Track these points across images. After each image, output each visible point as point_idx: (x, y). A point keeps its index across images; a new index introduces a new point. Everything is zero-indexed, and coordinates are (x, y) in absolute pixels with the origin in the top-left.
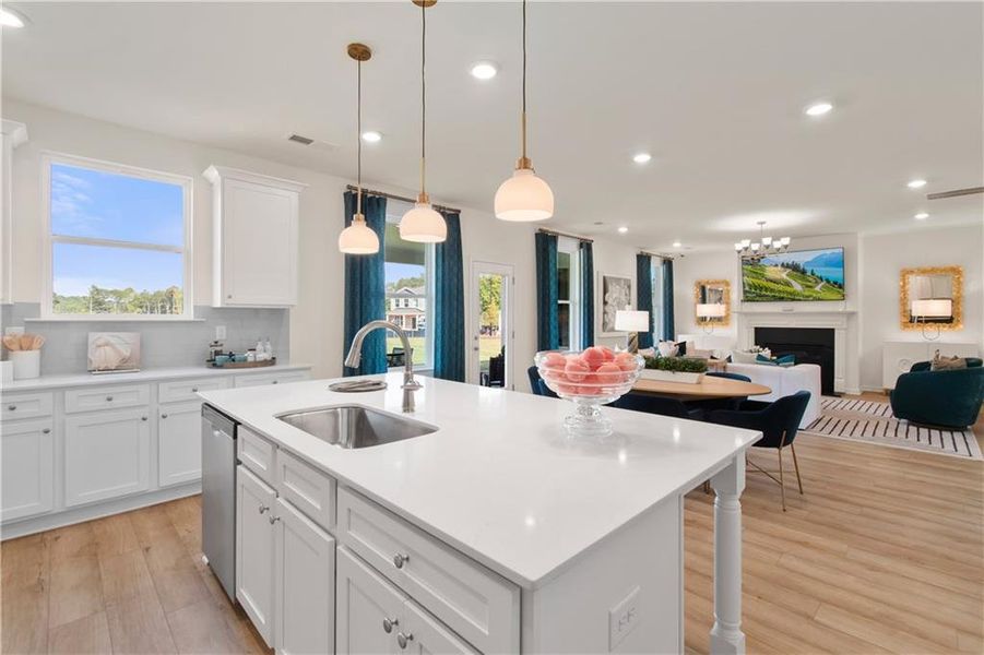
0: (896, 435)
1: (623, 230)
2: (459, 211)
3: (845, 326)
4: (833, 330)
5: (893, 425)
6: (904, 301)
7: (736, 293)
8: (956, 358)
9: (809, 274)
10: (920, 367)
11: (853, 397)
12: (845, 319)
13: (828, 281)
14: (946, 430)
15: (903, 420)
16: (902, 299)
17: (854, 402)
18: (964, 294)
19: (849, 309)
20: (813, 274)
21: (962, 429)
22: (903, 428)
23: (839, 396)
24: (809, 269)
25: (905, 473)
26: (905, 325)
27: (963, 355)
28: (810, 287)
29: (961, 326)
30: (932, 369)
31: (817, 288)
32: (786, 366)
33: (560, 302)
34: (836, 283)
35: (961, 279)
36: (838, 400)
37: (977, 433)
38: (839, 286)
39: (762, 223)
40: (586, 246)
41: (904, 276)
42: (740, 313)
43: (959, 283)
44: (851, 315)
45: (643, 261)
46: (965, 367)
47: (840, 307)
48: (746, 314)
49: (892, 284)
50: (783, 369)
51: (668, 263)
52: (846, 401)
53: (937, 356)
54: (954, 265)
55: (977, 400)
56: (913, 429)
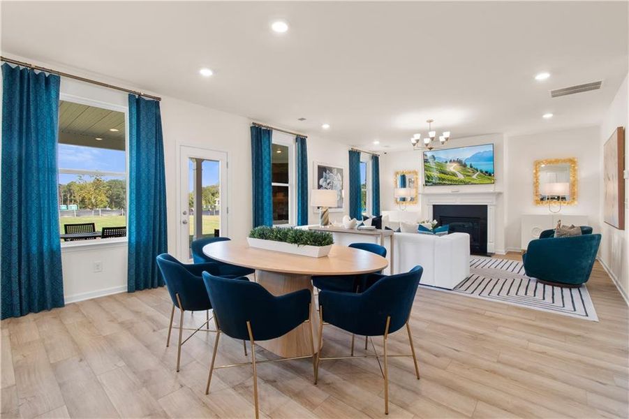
0: (526, 294)
1: (326, 126)
2: (160, 99)
3: (494, 203)
4: (487, 206)
5: (525, 283)
6: (536, 184)
7: (421, 180)
8: (573, 227)
9: (468, 167)
10: (547, 234)
11: (500, 256)
12: (494, 197)
13: (481, 171)
14: (566, 287)
15: (532, 278)
16: (534, 183)
17: (499, 260)
18: (579, 179)
19: (498, 190)
20: (471, 167)
21: (578, 286)
22: (533, 284)
23: (490, 256)
24: (468, 164)
25: (529, 340)
26: (537, 202)
27: (578, 224)
28: (469, 176)
29: (576, 203)
30: (555, 236)
31: (474, 177)
32: (440, 235)
33: (273, 184)
34: (487, 172)
35: (576, 168)
36: (488, 259)
37: (590, 289)
38: (489, 175)
39: (430, 121)
40: (301, 141)
41: (536, 165)
42: (423, 194)
43: (575, 170)
44: (499, 194)
45: (354, 156)
46: (581, 235)
47: (490, 189)
48: (427, 195)
49: (527, 172)
50: (437, 236)
51: (375, 159)
52: (494, 260)
53: (559, 225)
54: (570, 157)
55: (590, 261)
56: (540, 286)
